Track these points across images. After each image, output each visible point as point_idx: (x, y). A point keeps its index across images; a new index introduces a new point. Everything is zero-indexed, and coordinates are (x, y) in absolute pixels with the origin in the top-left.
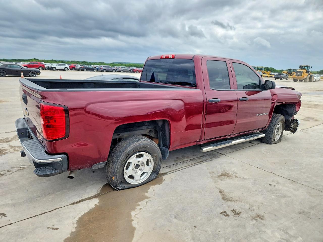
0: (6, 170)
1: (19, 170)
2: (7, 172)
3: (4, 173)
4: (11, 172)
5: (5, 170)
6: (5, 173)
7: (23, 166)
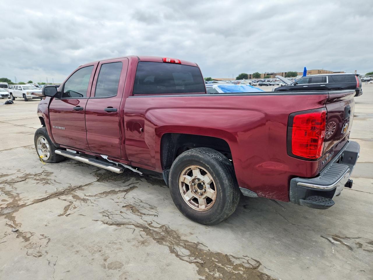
0: (364, 250)
1: (343, 238)
2: (364, 244)
3: (369, 245)
4: (358, 240)
5: (366, 250)
6: (366, 244)
7: (333, 241)
